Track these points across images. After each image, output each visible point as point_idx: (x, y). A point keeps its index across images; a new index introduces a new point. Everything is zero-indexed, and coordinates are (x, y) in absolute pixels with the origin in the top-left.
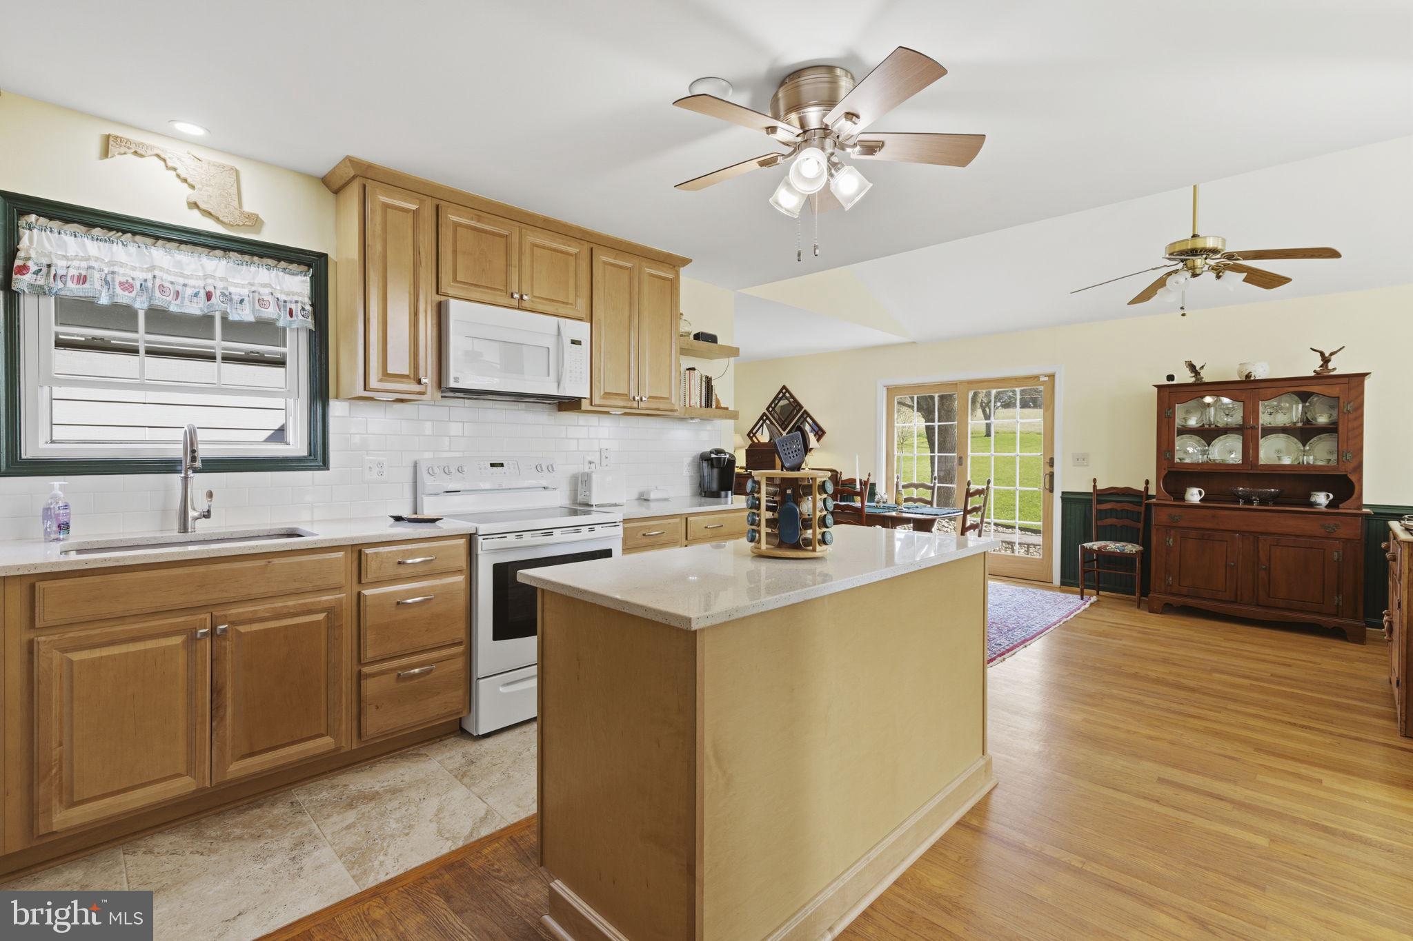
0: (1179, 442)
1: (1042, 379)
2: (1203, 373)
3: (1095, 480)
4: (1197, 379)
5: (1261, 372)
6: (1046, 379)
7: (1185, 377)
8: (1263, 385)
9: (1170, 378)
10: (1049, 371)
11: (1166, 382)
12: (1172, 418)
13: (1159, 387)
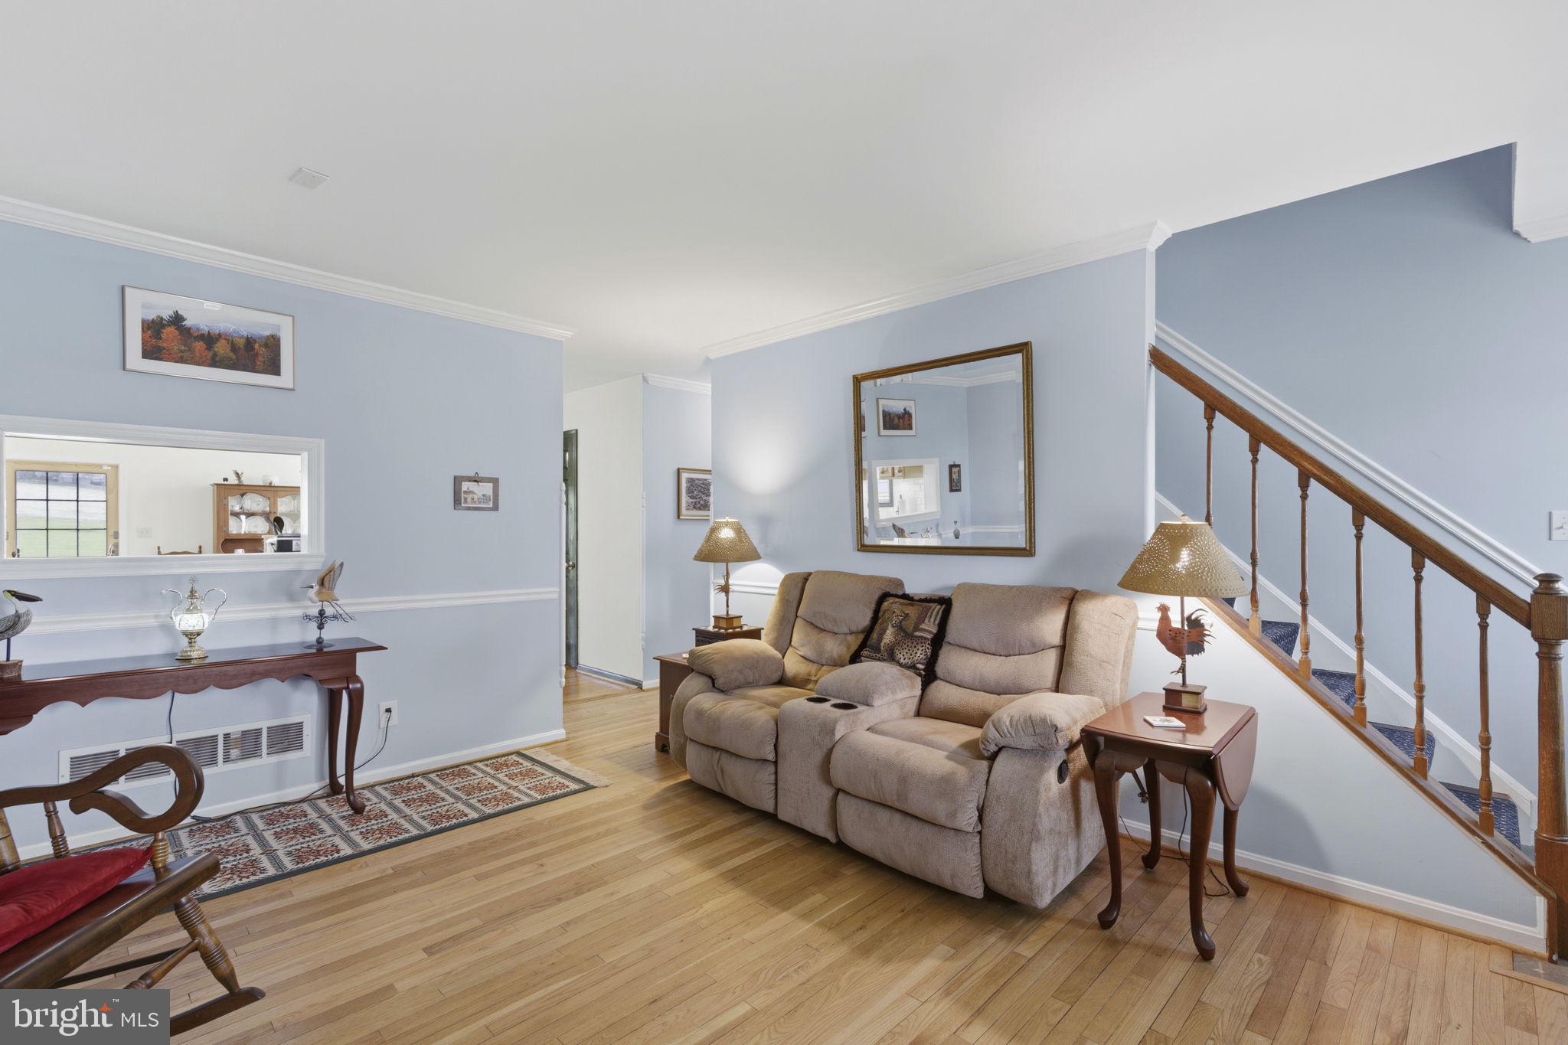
0: (232, 521)
1: (105, 468)
2: (242, 479)
3: (159, 548)
4: (240, 482)
5: (276, 482)
6: (110, 468)
7: (233, 480)
8: (279, 489)
9: (226, 479)
10: (114, 462)
11: (222, 482)
12: (226, 506)
13: (218, 485)
